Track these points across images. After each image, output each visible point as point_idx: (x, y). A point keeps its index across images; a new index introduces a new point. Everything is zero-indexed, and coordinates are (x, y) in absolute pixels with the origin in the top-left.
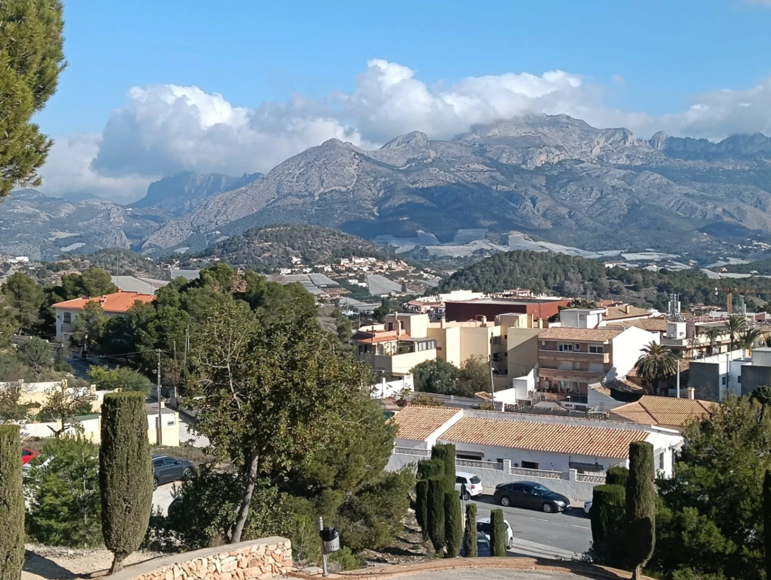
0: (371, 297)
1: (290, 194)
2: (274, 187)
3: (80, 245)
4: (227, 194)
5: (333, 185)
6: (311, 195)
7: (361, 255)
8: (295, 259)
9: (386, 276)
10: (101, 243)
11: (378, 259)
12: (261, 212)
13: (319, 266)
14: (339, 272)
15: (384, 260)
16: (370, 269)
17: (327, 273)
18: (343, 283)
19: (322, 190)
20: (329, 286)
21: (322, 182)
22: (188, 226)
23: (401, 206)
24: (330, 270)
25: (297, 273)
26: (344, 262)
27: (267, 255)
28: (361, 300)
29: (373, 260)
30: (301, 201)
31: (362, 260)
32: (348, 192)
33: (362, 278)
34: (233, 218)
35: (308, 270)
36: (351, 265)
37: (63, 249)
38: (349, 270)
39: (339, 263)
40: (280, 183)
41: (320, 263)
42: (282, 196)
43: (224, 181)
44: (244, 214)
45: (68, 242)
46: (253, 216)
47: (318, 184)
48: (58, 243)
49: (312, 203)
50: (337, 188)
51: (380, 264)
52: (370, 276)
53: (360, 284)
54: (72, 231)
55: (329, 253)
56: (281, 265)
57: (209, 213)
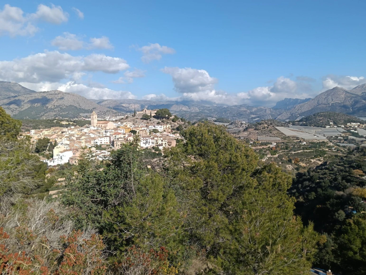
0: (360, 136)
1: (322, 104)
2: (316, 102)
3: (258, 119)
4: (302, 104)
5: (336, 101)
6: (329, 104)
7: (354, 122)
8: (331, 123)
9: (364, 129)
10: (264, 118)
11: (361, 123)
12: (312, 109)
13: (340, 125)
14: (347, 127)
15: (363, 124)
16: (358, 127)
17: (342, 128)
18: (349, 131)
19: (332, 102)
20: (343, 132)
21: (332, 100)
22: (289, 113)
23: (360, 107)
24: (344, 126)
25: (332, 127)
26: (348, 124)
27: (321, 121)
28: (356, 137)
29: (359, 124)
30: (325, 106)
31: (355, 124)
32: (341, 103)
33: (355, 130)
34: (303, 111)
35: (336, 126)
36: (351, 125)
37: (254, 120)
38: (350, 127)
39: (346, 124)
40: (319, 100)
41: (340, 124)
42: (319, 104)
43: (299, 101)
44: (307, 110)
45: (255, 118)
46: (310, 110)
47: (331, 100)
48: (252, 118)
49: (329, 107)
50: (337, 102)
51: (361, 125)
52: (358, 129)
53: (355, 132)
54: (256, 115)
55: (343, 121)
56: (326, 125)
57: (296, 110)
